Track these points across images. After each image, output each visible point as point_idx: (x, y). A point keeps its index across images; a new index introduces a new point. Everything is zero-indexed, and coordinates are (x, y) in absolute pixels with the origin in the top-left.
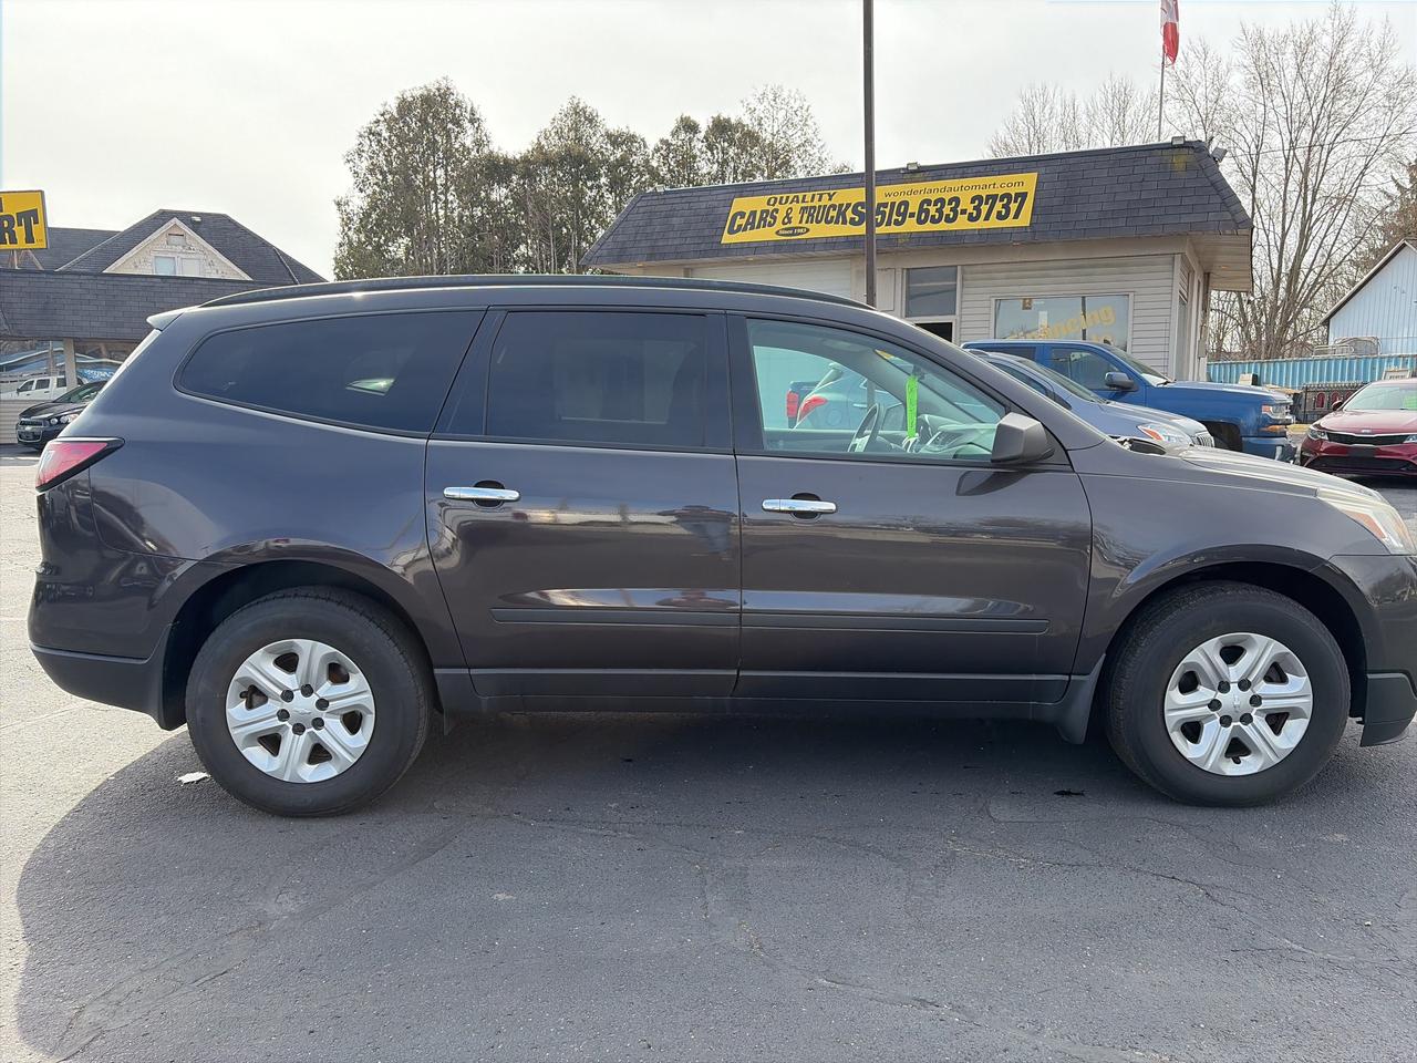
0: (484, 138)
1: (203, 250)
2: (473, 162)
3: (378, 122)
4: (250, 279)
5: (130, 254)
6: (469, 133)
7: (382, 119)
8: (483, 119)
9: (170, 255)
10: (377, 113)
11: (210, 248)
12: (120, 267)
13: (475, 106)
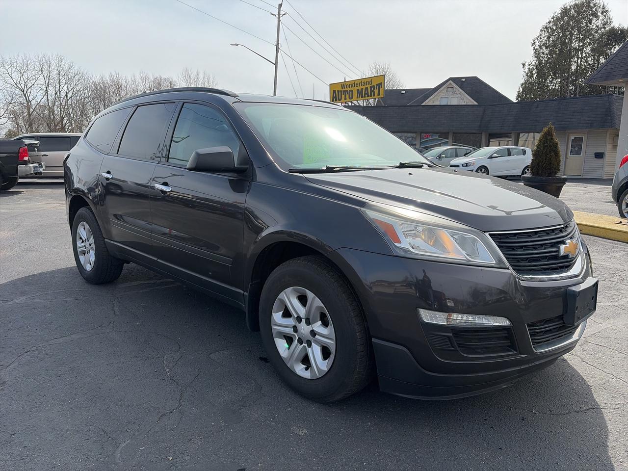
0: (609, 21)
1: (460, 93)
2: (602, 35)
3: (550, 22)
4: (476, 104)
5: (431, 97)
6: (601, 18)
7: (553, 20)
8: (609, 10)
9: (447, 96)
10: (550, 18)
11: (463, 92)
12: (428, 102)
13: (605, 4)
